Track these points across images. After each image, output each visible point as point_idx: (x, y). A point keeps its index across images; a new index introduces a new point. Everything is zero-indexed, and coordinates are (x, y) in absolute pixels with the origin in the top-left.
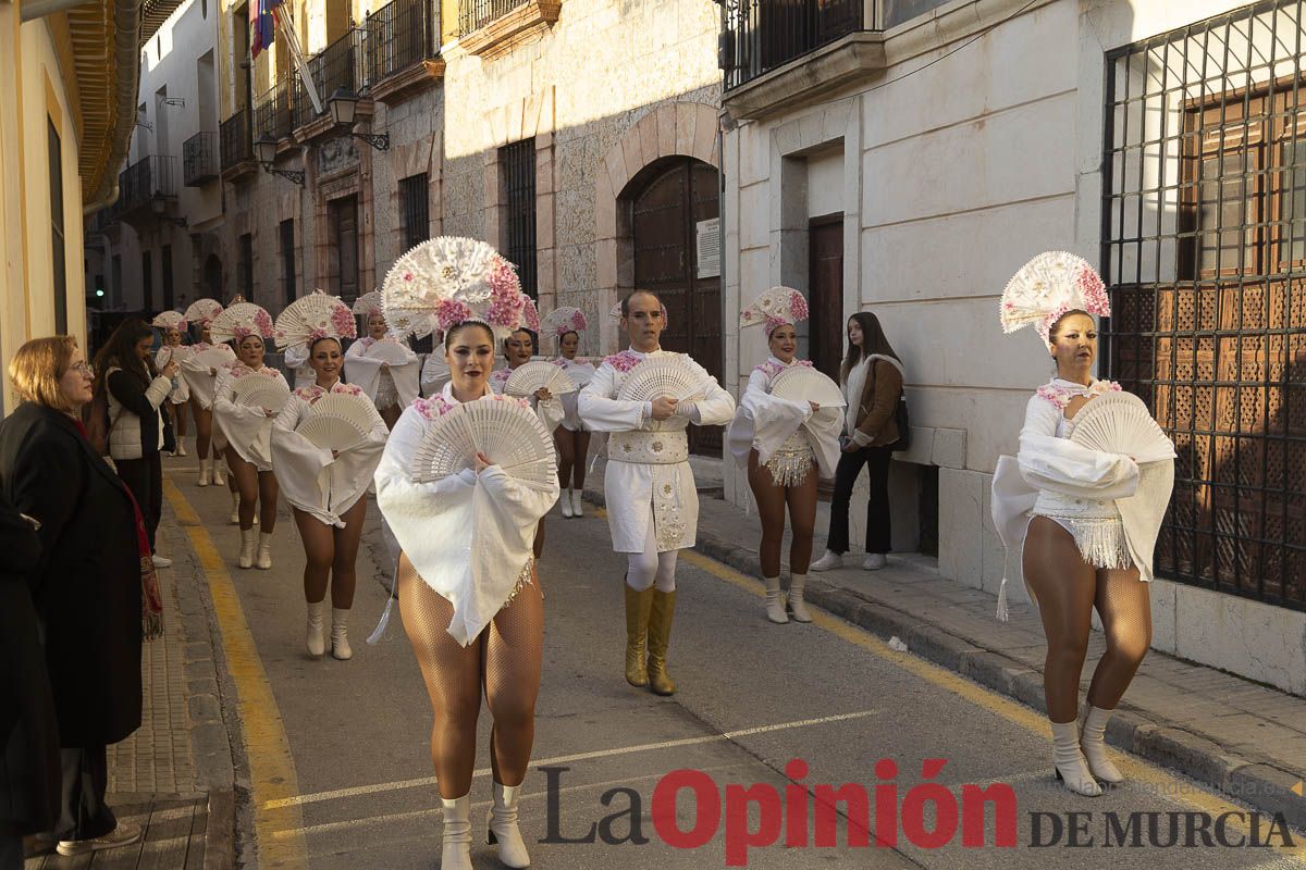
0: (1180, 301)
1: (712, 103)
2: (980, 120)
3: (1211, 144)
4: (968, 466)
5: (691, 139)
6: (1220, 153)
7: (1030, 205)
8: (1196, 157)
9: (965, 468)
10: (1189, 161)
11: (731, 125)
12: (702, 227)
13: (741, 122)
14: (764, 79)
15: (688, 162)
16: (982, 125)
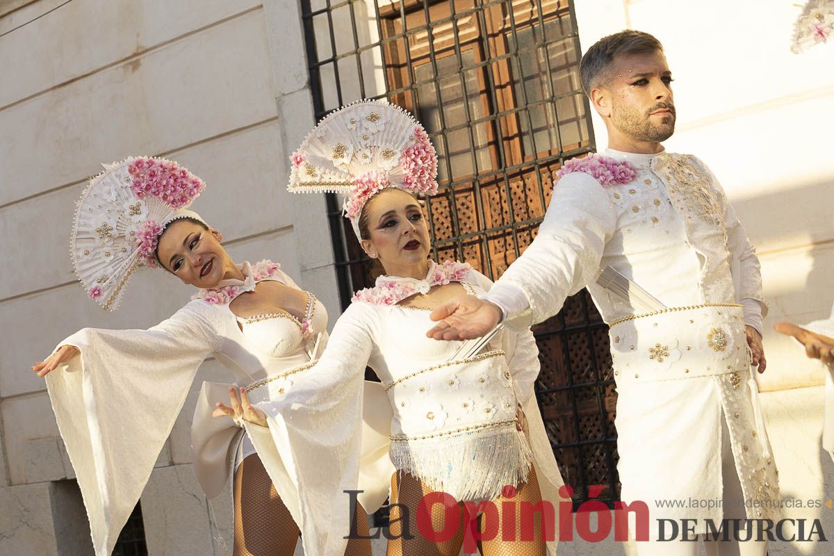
0: (434, 211)
2: (133, 61)
3: (420, 50)
4: (176, 460)
6: (432, 55)
7: (217, 142)
8: (404, 65)
9: (172, 464)
10: (397, 69)
16: (136, 65)
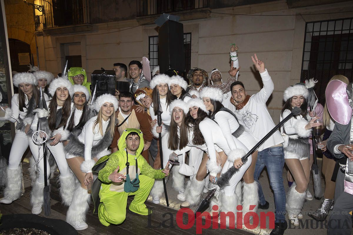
5: (17, 36)
13: (45, 35)
15: (14, 40)
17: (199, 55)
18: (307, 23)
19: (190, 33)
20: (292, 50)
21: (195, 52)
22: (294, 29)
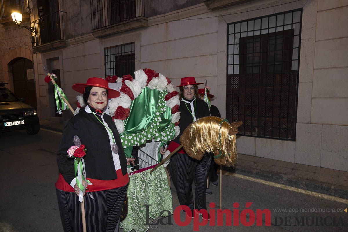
1: (29, 48)
5: (24, 55)
10: (116, 65)
11: (34, 53)
12: (28, 71)
13: (37, 53)
14: (42, 45)
15: (24, 58)
16: (84, 57)
17: (142, 63)
18: (228, 25)
19: (134, 43)
20: (216, 54)
21: (138, 61)
22: (217, 32)
